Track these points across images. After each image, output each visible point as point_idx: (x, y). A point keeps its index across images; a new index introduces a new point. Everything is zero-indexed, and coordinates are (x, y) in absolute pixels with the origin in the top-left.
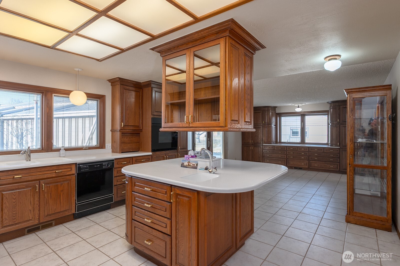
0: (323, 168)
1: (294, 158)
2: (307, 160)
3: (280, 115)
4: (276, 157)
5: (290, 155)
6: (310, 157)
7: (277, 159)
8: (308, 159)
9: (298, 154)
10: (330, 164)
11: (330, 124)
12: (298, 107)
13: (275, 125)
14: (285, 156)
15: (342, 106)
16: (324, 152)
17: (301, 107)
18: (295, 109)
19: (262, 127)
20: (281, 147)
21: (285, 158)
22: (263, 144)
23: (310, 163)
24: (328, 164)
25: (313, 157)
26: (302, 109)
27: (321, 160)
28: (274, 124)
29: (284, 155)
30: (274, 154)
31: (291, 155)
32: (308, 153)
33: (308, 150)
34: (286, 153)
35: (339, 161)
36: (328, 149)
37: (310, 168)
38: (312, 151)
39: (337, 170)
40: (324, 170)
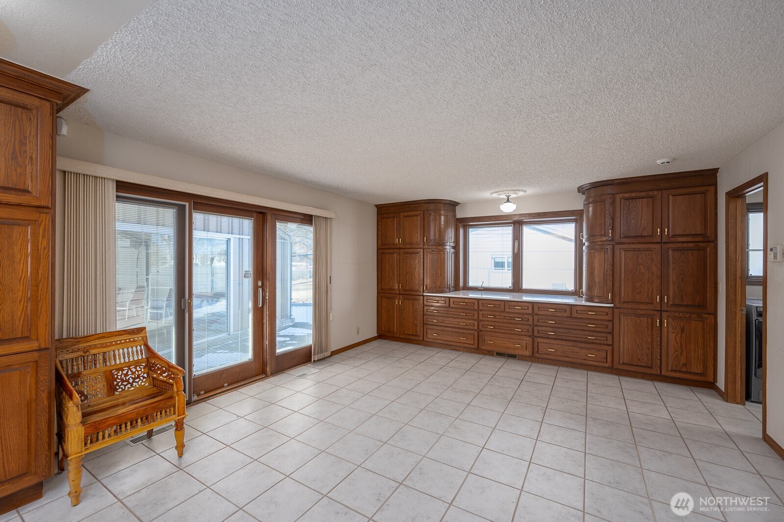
0: (567, 357)
1: (497, 330)
2: (529, 336)
3: (465, 223)
4: (455, 326)
5: (486, 323)
6: (536, 329)
7: (457, 330)
8: (531, 334)
9: (505, 321)
10: (588, 349)
11: (586, 245)
12: (508, 201)
13: (454, 248)
14: (476, 323)
15: (621, 195)
16: (571, 317)
17: (516, 200)
18: (501, 206)
19: (422, 250)
20: (466, 301)
21: (475, 330)
22: (423, 292)
23: (536, 344)
24: (581, 348)
25: (544, 329)
26: (515, 206)
27: (564, 338)
28: (452, 244)
29: (473, 322)
30: (450, 317)
31: (488, 321)
32: (531, 318)
33: (530, 311)
34: (478, 317)
35: (610, 343)
36: (581, 308)
37: (535, 357)
38: (540, 313)
39: (606, 365)
40: (573, 363)
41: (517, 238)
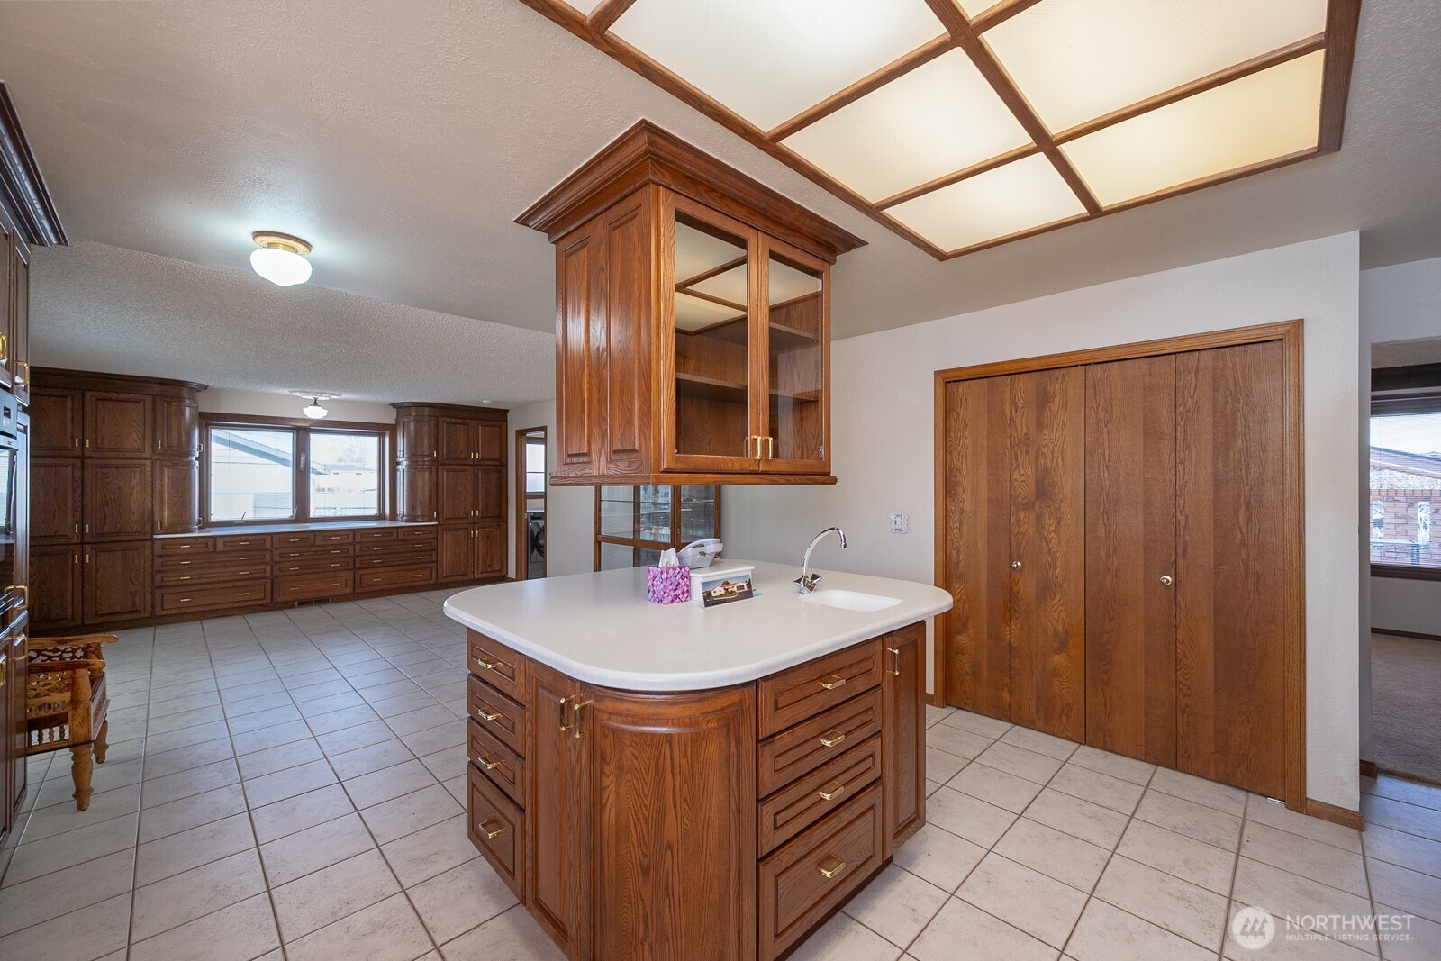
0: (395, 583)
1: (304, 571)
2: (349, 570)
4: (230, 578)
5: (286, 564)
6: (358, 559)
7: (232, 584)
8: (352, 567)
9: (317, 557)
10: (414, 570)
11: (405, 464)
12: (315, 404)
14: (268, 568)
15: (443, 419)
16: (397, 540)
17: (325, 405)
18: (304, 409)
20: (249, 538)
21: (265, 578)
22: (153, 534)
23: (358, 579)
24: (408, 570)
25: (366, 558)
26: (326, 411)
27: (391, 564)
29: (264, 567)
30: (216, 567)
31: (289, 561)
32: (351, 548)
33: (351, 540)
34: (272, 559)
35: (435, 559)
36: (408, 530)
37: (357, 594)
38: (363, 540)
39: (431, 582)
40: (398, 589)
41: (301, 448)
